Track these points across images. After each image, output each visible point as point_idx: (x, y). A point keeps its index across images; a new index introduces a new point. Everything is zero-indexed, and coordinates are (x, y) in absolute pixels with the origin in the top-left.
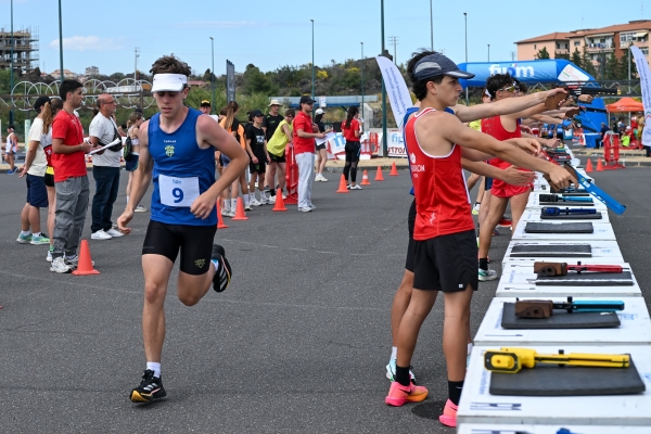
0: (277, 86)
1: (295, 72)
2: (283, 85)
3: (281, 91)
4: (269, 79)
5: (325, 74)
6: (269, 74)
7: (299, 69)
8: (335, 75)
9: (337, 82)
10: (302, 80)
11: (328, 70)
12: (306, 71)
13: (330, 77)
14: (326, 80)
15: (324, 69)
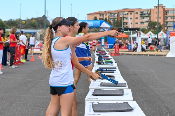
0: (8, 26)
1: (14, 21)
2: (10, 25)
3: (9, 27)
4: (5, 23)
5: (24, 22)
6: (5, 21)
7: (15, 20)
8: (28, 23)
9: (28, 25)
10: (17, 24)
11: (25, 21)
12: (18, 21)
13: (26, 23)
14: (24, 24)
15: (24, 20)
